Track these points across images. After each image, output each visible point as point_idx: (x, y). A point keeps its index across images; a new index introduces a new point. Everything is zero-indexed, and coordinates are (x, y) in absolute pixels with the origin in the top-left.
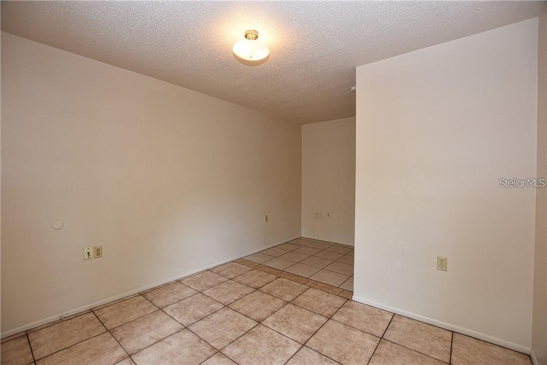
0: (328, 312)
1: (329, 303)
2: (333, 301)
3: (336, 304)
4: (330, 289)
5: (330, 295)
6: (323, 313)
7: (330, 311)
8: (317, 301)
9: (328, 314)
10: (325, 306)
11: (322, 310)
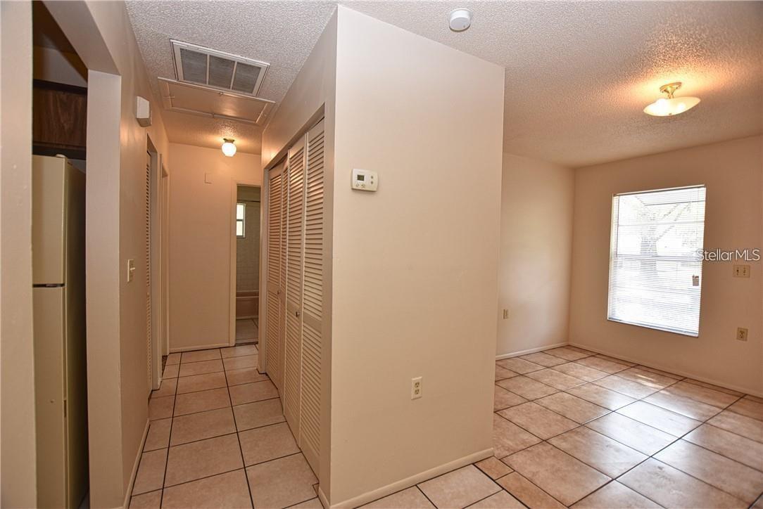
0: (544, 448)
1: (538, 460)
2: (528, 462)
3: (525, 456)
4: (524, 489)
5: (529, 476)
6: (552, 449)
7: (540, 448)
8: (558, 470)
9: (544, 445)
10: (546, 458)
11: (552, 454)
